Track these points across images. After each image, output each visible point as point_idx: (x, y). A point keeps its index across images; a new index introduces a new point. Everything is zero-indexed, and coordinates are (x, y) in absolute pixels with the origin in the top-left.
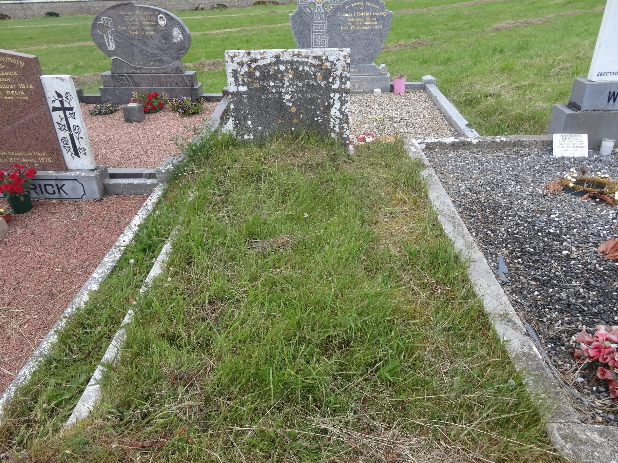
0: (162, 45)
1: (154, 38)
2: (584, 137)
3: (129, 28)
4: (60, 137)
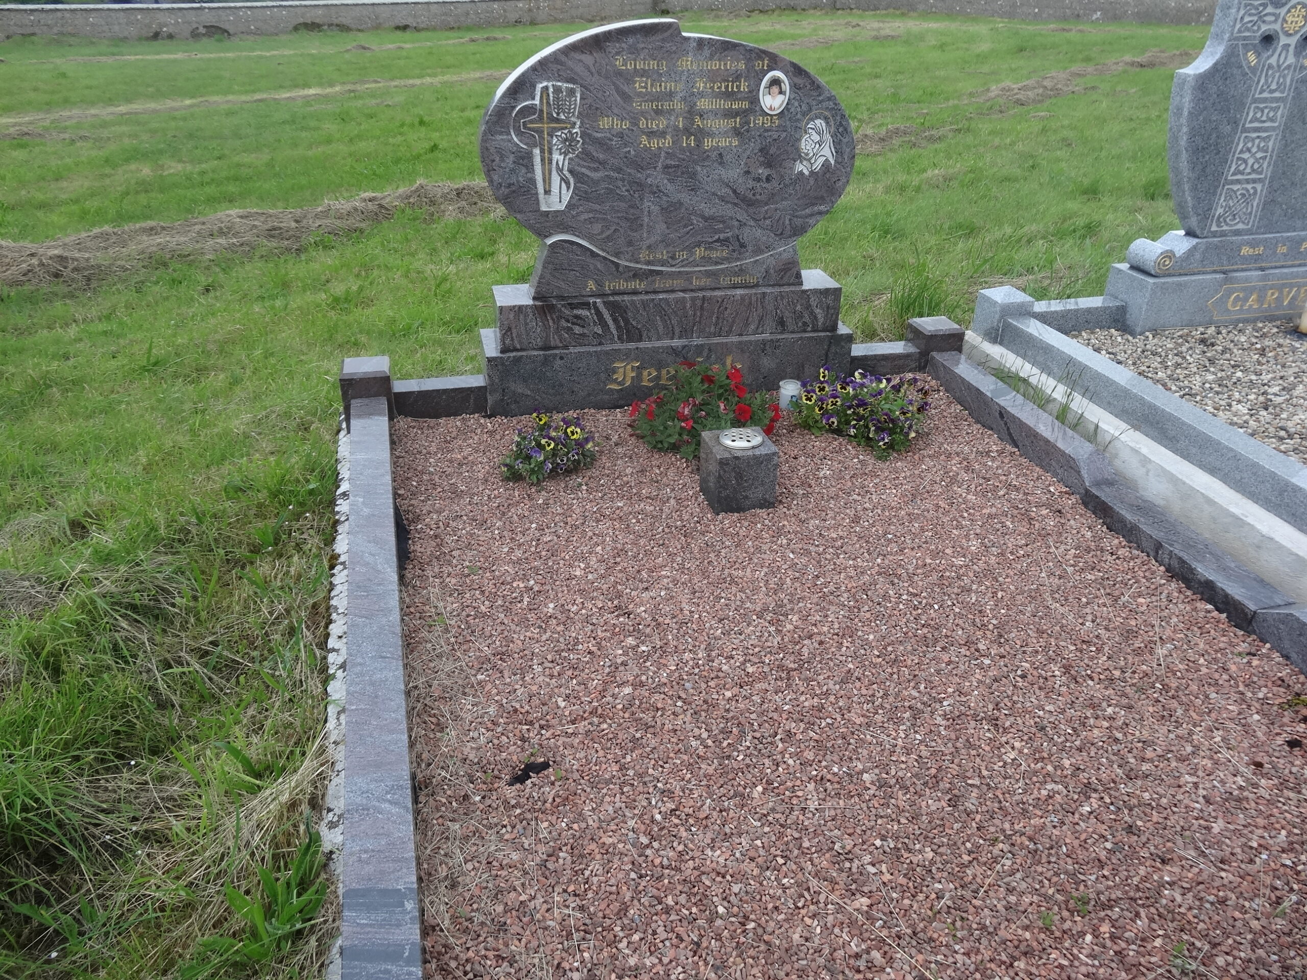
0: (751, 184)
1: (728, 158)
3: (642, 123)
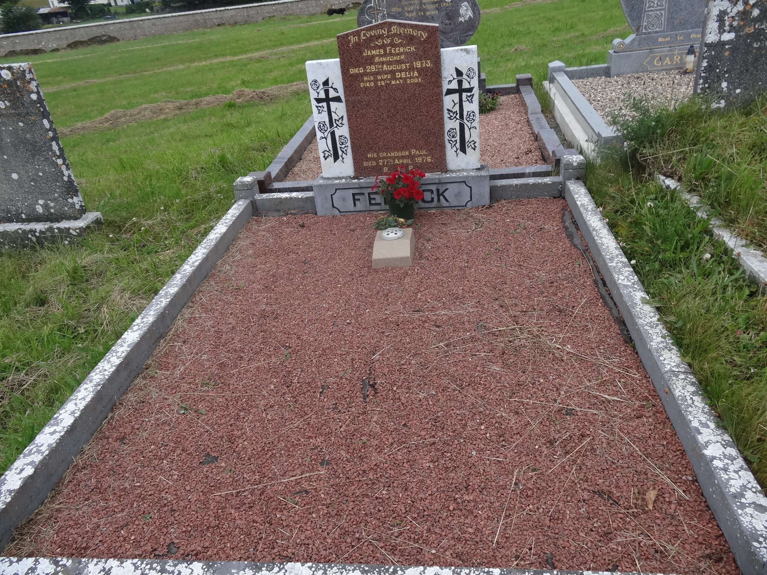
3: (406, 9)
4: (447, 128)
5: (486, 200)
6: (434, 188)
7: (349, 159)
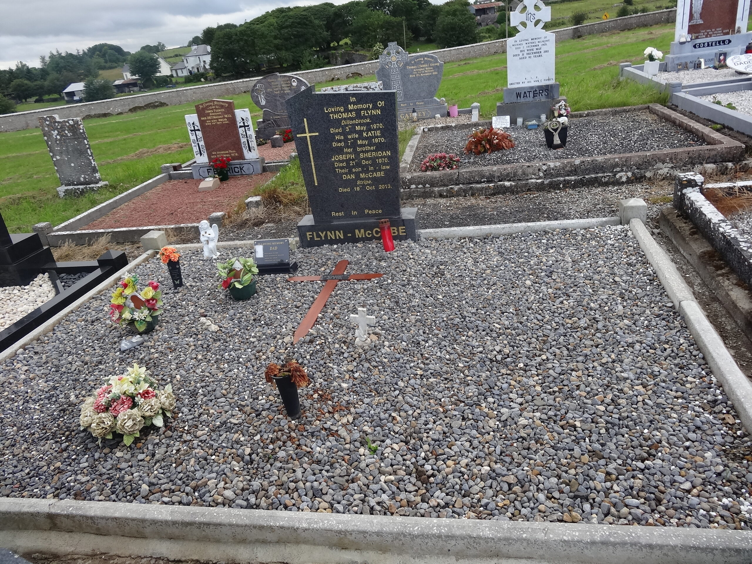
1: (289, 94)
2: (508, 118)
4: (242, 142)
5: (260, 171)
6: (238, 166)
7: (206, 155)
